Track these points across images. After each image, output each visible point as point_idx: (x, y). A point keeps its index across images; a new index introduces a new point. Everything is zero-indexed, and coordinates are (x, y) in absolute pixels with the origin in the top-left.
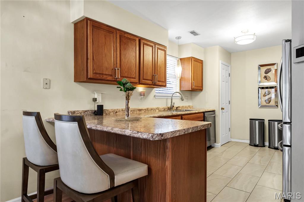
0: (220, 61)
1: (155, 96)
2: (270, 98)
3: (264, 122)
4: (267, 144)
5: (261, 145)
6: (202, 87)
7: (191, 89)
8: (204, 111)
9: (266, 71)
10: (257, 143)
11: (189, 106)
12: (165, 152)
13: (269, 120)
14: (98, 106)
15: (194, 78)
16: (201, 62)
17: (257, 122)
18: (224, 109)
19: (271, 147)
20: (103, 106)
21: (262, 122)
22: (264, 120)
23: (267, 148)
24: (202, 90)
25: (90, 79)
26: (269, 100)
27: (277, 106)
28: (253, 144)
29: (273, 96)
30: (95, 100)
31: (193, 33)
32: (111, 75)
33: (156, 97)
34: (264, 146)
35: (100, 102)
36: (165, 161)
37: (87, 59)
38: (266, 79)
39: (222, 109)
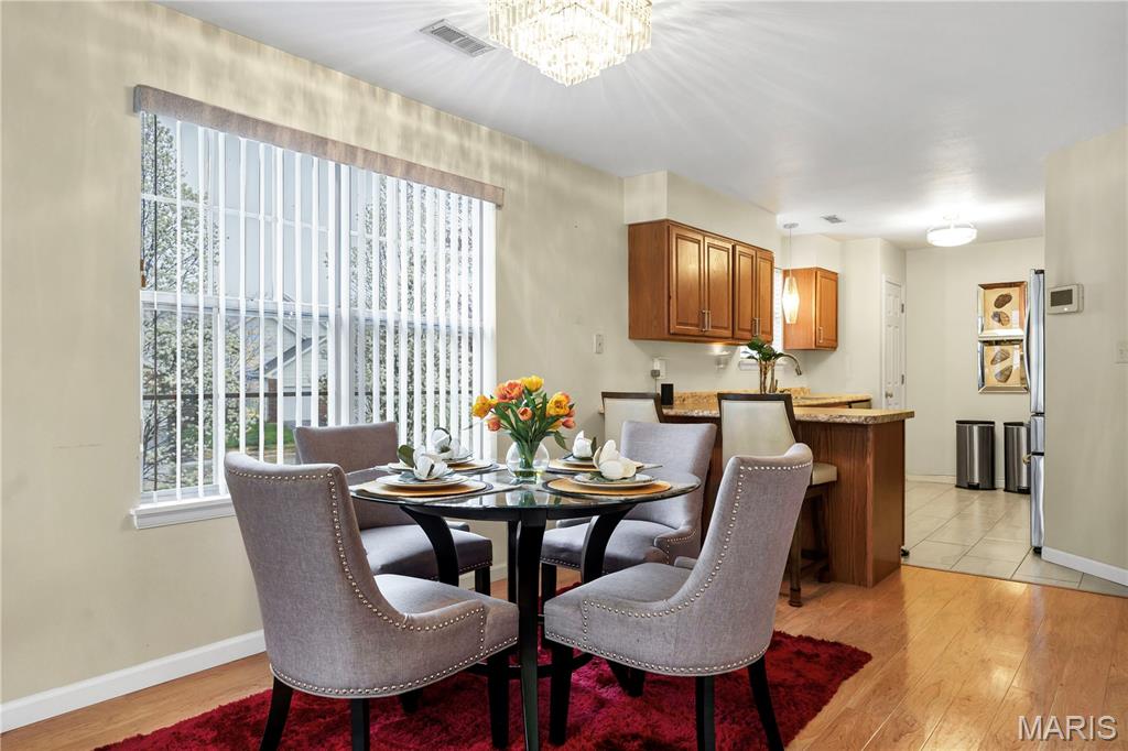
0: (884, 276)
1: (739, 365)
2: (1009, 369)
3: (993, 429)
4: (1000, 482)
5: (987, 485)
6: (836, 341)
7: (814, 347)
8: (850, 400)
9: (997, 300)
10: (976, 481)
11: (802, 389)
12: (864, 446)
13: (1005, 424)
14: (663, 385)
15: (820, 319)
16: (833, 278)
17: (975, 428)
18: (891, 396)
19: (1011, 489)
20: (672, 385)
21: (987, 429)
22: (993, 423)
23: (1001, 493)
24: (834, 348)
25: (674, 334)
26: (1006, 375)
27: (1026, 389)
28: (964, 483)
29: (1015, 361)
30: (655, 374)
31: (833, 219)
32: (697, 326)
33: (743, 367)
34: (993, 487)
35: (664, 379)
36: (864, 458)
37: (669, 297)
38: (1000, 321)
39: (887, 395)
